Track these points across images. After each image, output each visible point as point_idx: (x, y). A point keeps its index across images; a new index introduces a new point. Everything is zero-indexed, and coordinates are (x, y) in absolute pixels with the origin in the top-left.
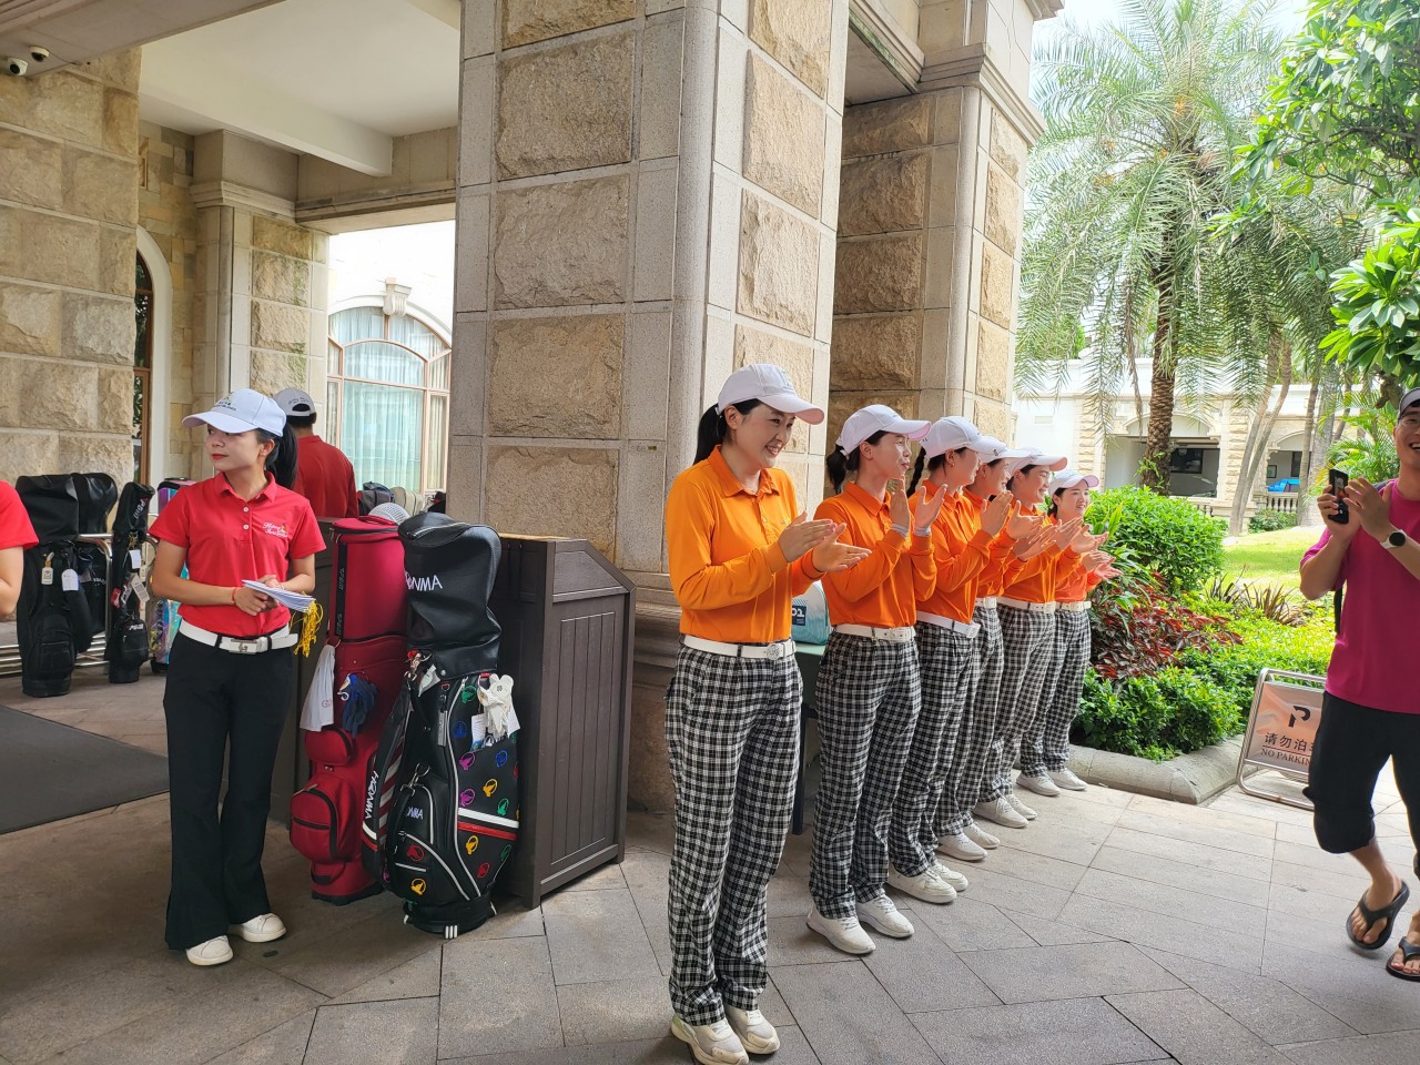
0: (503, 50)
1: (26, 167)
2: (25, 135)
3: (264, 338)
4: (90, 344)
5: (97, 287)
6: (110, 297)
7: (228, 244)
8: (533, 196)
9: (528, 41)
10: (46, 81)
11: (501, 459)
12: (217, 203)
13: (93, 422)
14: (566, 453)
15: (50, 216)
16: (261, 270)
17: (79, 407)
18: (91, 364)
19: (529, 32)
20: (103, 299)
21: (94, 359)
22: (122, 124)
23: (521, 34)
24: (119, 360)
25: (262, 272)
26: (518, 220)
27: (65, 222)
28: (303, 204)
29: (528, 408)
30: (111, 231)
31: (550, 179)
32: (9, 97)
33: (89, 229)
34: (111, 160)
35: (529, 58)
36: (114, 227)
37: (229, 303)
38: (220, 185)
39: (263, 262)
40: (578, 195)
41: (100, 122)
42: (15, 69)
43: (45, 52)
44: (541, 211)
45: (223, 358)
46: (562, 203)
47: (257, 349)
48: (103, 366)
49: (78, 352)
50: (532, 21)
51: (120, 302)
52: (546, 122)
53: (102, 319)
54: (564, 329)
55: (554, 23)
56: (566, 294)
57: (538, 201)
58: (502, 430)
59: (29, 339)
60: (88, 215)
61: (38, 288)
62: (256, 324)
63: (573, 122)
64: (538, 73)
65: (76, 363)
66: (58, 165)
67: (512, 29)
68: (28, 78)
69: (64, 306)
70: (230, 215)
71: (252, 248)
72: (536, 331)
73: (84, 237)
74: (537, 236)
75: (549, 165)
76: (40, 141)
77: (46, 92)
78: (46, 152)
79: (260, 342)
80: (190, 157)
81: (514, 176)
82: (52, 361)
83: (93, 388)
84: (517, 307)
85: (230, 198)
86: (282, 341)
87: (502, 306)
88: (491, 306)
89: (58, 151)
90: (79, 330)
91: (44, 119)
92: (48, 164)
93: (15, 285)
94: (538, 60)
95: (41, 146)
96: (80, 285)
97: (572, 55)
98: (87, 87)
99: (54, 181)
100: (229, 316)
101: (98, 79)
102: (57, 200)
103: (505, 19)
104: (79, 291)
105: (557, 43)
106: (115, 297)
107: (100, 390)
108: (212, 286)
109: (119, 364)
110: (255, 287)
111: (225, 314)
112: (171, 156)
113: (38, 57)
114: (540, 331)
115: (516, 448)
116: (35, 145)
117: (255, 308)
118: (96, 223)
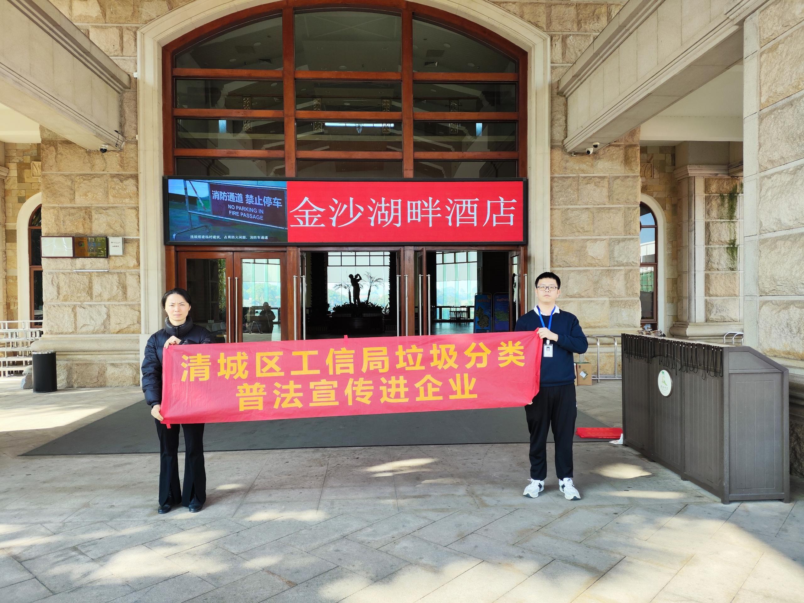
0: (760, 110)
1: (595, 190)
2: (594, 177)
3: (712, 240)
4: (621, 259)
5: (623, 233)
6: (629, 237)
7: (692, 196)
8: (774, 178)
9: (771, 104)
10: (601, 152)
11: (764, 307)
12: (687, 176)
13: (623, 293)
14: (793, 303)
15: (604, 208)
16: (710, 205)
17: (617, 287)
18: (622, 268)
19: (771, 99)
20: (626, 239)
21: (623, 265)
22: (633, 160)
23: (768, 101)
24: (633, 264)
25: (711, 206)
26: (767, 190)
27: (610, 209)
28: (732, 166)
29: (775, 281)
30: (629, 208)
31: (783, 167)
32: (587, 163)
33: (619, 209)
34: (628, 177)
35: (771, 112)
36: (630, 206)
37: (694, 225)
38: (687, 168)
39: (711, 200)
40: (795, 173)
41: (623, 162)
42: (589, 152)
43: (598, 144)
44: (777, 184)
45: (691, 254)
46: (786, 178)
47: (709, 246)
48: (627, 268)
49: (616, 263)
50: (771, 94)
51: (633, 239)
52: (779, 141)
53: (625, 248)
54: (791, 240)
55: (782, 93)
56: (791, 224)
57: (776, 180)
58: (763, 293)
59: (597, 261)
60: (619, 203)
61: (600, 239)
62: (708, 233)
63: (791, 139)
64: (775, 118)
65: (615, 268)
66: (607, 185)
67: (763, 100)
68: (594, 153)
69: (609, 245)
70: (693, 181)
71: (705, 195)
72: (777, 243)
73: (617, 213)
74: (776, 197)
75: (782, 162)
76: (600, 177)
77: (601, 157)
78: (602, 182)
79: (710, 243)
80: (674, 157)
81: (766, 169)
82: (606, 268)
83: (622, 278)
84: (770, 232)
85: (692, 172)
86: (723, 240)
87: (763, 232)
88: (758, 232)
89: (607, 180)
90: (616, 254)
91: (601, 168)
92: (603, 186)
93: (591, 239)
94: (775, 112)
95: (600, 180)
96: (617, 234)
97: (790, 106)
98: (617, 149)
99: (605, 192)
100: (694, 232)
101: (622, 143)
102: (606, 200)
103: (761, 96)
104: (616, 237)
105: (784, 101)
106: (631, 237)
107: (625, 279)
108: (685, 218)
109: (633, 266)
110: (707, 214)
111: (691, 231)
112: (664, 159)
113: (596, 146)
114: (779, 243)
115: (771, 301)
116: (598, 180)
117: (707, 225)
118: (622, 206)
